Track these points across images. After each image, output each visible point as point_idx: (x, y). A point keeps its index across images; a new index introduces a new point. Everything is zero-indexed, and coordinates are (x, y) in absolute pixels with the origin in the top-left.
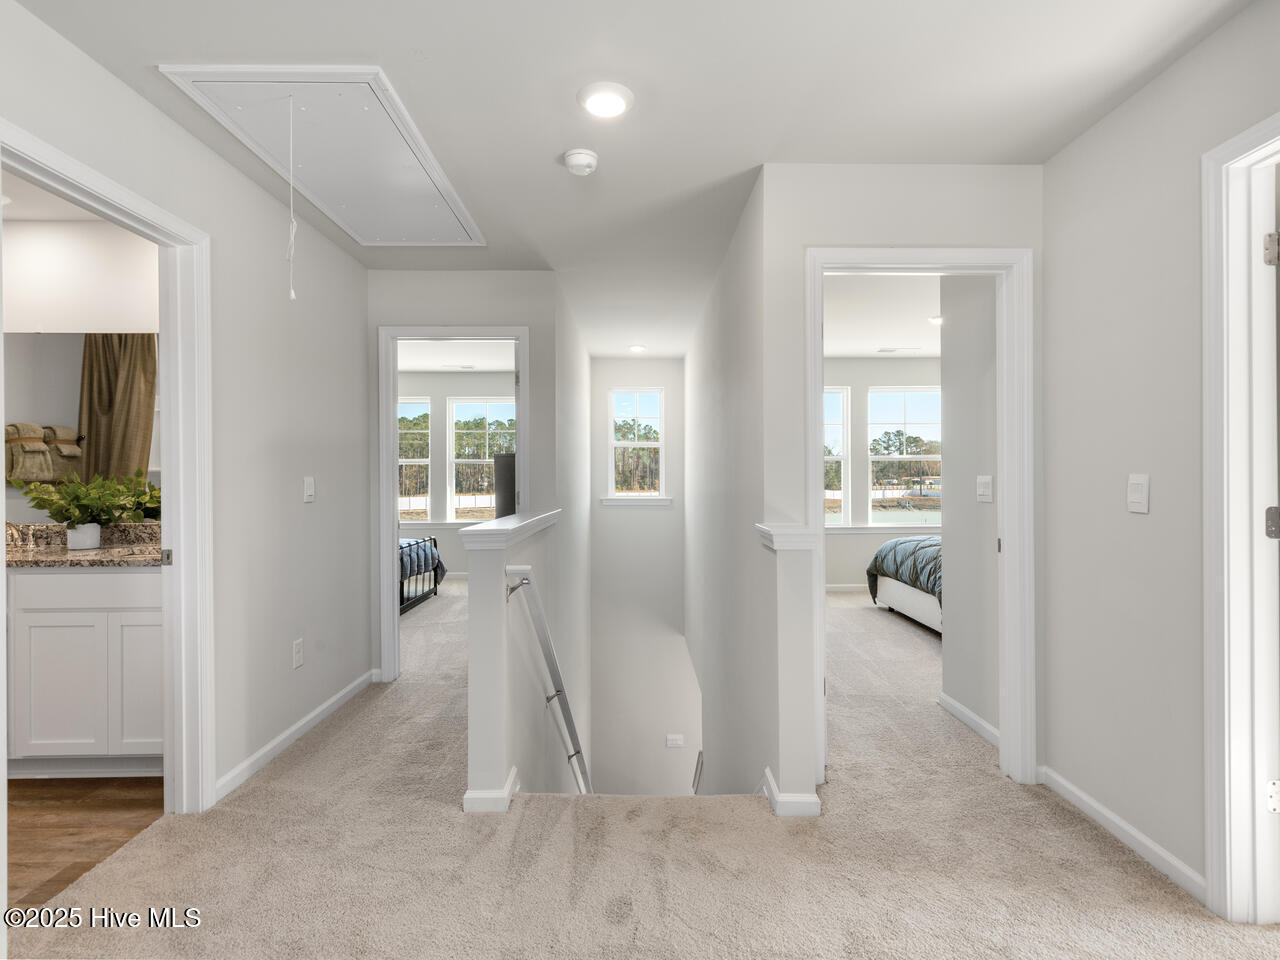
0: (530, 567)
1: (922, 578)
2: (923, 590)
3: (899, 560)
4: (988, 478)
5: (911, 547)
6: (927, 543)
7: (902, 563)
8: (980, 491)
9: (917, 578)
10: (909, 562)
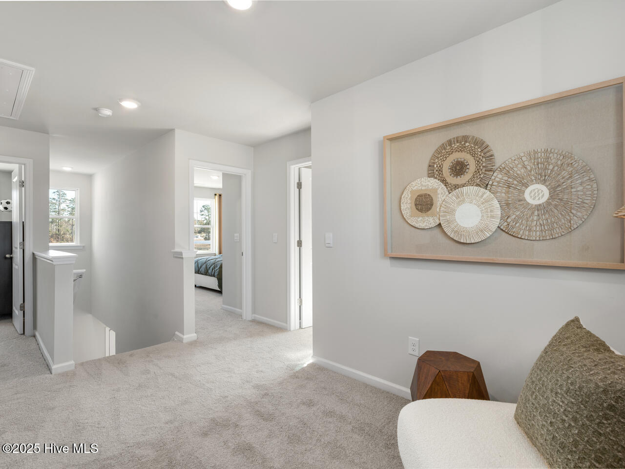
0: (85, 270)
1: (209, 271)
2: (210, 276)
3: (199, 266)
4: (238, 235)
5: (204, 260)
6: (210, 259)
7: (201, 267)
8: (235, 238)
9: (207, 271)
10: (204, 266)
